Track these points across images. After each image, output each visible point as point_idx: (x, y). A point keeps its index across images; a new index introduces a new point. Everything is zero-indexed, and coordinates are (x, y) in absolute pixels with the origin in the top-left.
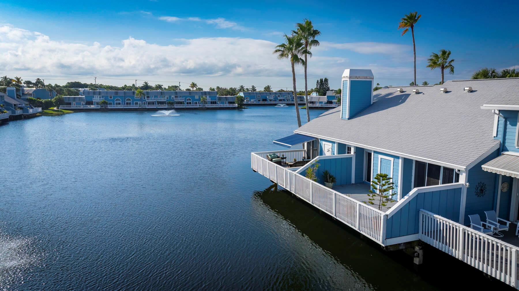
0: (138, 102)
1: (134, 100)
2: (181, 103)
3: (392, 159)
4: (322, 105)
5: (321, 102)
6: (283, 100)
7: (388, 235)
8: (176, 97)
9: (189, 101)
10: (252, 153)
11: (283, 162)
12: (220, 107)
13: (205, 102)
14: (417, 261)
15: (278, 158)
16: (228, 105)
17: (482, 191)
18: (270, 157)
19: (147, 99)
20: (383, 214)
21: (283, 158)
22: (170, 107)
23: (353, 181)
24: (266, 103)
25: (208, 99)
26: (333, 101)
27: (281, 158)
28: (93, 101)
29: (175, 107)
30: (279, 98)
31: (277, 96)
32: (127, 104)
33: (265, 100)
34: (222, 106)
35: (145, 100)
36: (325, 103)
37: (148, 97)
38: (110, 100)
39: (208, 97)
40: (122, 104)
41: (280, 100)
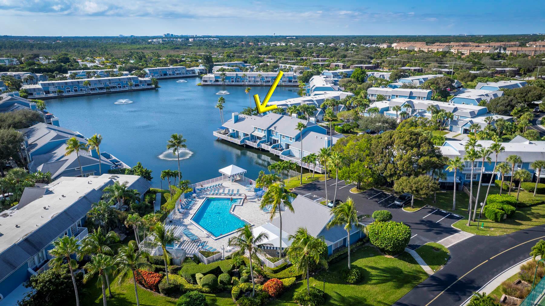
0: (83, 89)
1: (79, 87)
2: (114, 87)
3: (242, 133)
4: (212, 83)
5: (211, 81)
6: (179, 74)
7: (240, 143)
8: (110, 83)
9: (119, 85)
12: (142, 88)
13: (131, 85)
14: (245, 146)
16: (148, 87)
17: (252, 136)
18: (217, 132)
22: (107, 91)
23: (236, 136)
24: (167, 77)
25: (133, 83)
26: (219, 80)
27: (220, 132)
28: (50, 91)
29: (112, 91)
31: (174, 70)
32: (75, 91)
33: (165, 75)
34: (144, 87)
35: (88, 87)
36: (214, 82)
37: (90, 85)
38: (62, 89)
39: (132, 81)
40: (72, 91)
41: (177, 74)
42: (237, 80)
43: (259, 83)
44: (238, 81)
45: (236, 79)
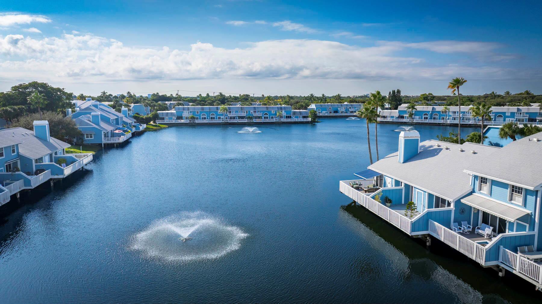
0: (221, 117)
1: (217, 115)
2: (259, 117)
3: (423, 192)
4: (393, 120)
5: (392, 117)
6: (354, 112)
7: (413, 230)
8: (255, 112)
9: (266, 116)
10: (340, 181)
11: (360, 187)
12: (294, 121)
13: (281, 117)
14: (428, 244)
15: (357, 185)
16: (302, 120)
17: (463, 212)
18: (352, 184)
19: (229, 114)
20: (410, 220)
21: (360, 185)
22: (249, 121)
23: (403, 202)
24: (337, 115)
25: (284, 113)
26: (405, 115)
27: (359, 185)
28: (183, 116)
29: (254, 121)
30: (350, 110)
31: (348, 107)
32: (212, 118)
33: (336, 112)
34: (296, 120)
35: (227, 115)
36: (396, 118)
37: (230, 112)
38: (197, 115)
39: (283, 111)
40: (207, 119)
41: (352, 112)
42: (433, 116)
43: (471, 122)
44: (434, 119)
45: (432, 114)
